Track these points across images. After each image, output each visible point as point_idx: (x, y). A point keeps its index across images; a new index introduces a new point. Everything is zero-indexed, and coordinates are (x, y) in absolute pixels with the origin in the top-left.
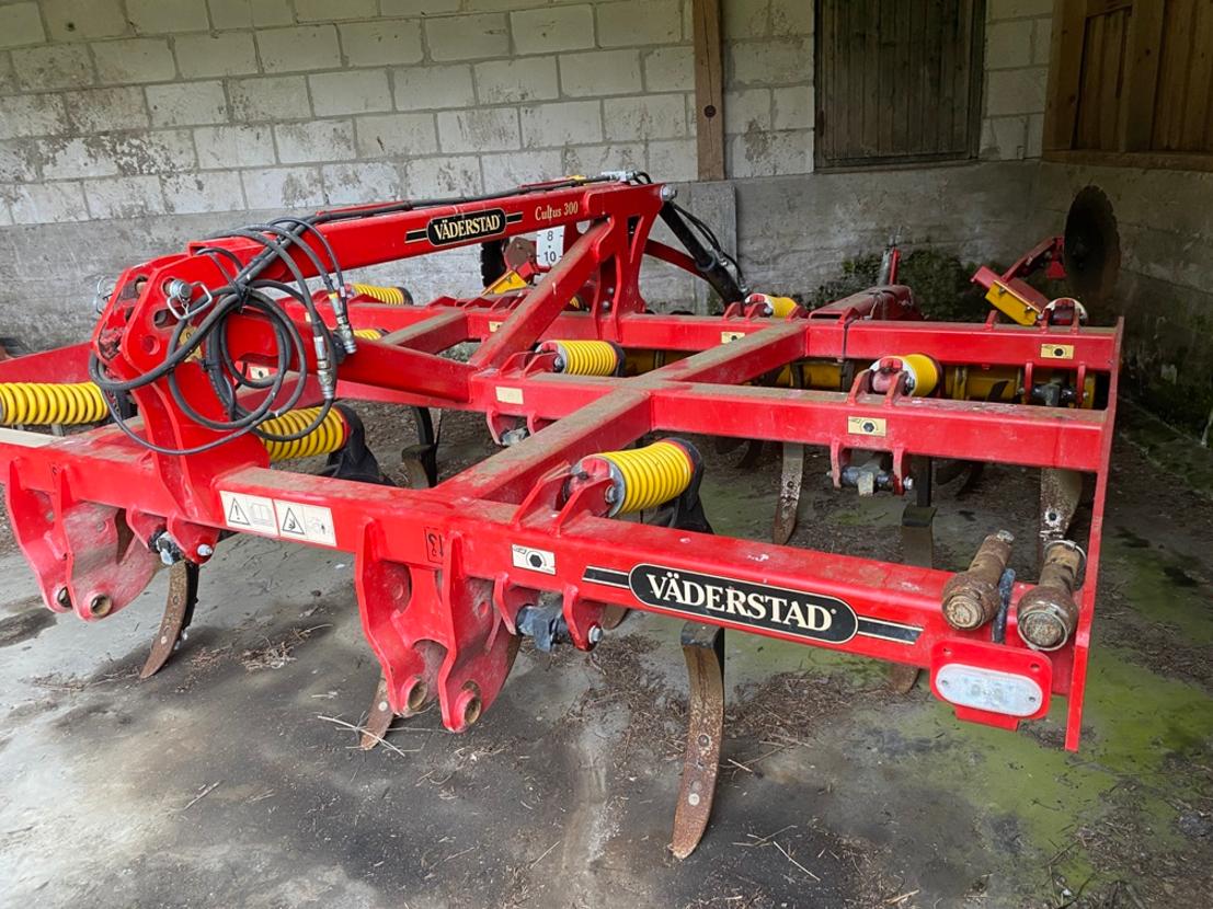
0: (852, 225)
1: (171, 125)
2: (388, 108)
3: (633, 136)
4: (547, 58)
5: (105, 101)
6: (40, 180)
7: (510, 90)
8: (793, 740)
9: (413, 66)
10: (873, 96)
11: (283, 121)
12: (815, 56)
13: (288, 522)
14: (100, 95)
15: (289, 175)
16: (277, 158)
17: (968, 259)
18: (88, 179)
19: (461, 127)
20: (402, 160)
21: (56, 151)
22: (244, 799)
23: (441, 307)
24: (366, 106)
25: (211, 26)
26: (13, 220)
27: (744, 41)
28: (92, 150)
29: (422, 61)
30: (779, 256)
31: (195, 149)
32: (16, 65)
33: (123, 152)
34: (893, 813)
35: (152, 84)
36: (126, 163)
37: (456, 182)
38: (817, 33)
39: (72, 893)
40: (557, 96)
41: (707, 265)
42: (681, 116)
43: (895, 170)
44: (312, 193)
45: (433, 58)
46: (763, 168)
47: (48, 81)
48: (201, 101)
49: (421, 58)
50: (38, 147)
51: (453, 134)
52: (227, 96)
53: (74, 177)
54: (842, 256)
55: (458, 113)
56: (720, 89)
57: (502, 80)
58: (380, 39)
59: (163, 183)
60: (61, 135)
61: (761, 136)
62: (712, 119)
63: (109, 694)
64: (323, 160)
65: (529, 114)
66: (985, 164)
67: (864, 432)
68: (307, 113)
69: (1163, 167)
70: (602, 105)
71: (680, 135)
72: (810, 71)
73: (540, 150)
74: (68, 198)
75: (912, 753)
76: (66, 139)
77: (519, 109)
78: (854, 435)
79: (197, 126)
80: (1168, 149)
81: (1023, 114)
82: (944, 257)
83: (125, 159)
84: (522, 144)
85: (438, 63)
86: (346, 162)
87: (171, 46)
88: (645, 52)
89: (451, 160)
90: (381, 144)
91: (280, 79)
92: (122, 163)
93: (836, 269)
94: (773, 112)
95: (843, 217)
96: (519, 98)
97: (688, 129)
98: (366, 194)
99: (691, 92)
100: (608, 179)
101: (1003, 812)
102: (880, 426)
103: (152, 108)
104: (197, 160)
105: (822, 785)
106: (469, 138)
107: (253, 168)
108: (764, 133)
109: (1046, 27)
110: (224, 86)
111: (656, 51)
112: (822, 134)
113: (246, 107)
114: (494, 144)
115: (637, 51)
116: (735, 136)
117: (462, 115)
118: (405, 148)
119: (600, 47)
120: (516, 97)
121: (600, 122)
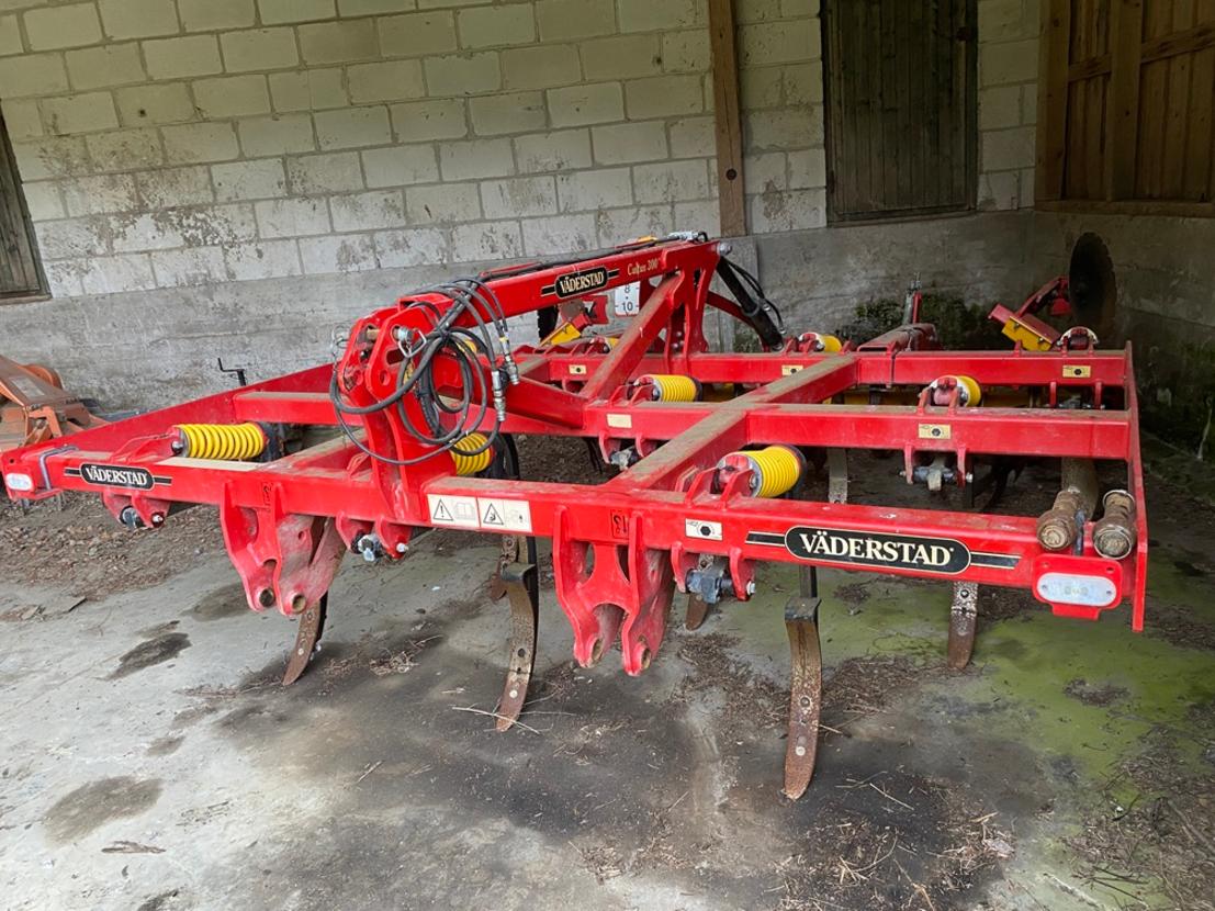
0: (864, 273)
1: (234, 199)
2: (435, 178)
3: (659, 198)
4: (580, 130)
5: (173, 179)
6: (111, 253)
7: (547, 160)
8: (872, 708)
9: (457, 140)
10: (879, 156)
11: (337, 193)
12: (825, 123)
13: (490, 515)
14: (168, 174)
15: (343, 242)
16: (332, 227)
17: (973, 301)
18: (157, 251)
19: (502, 194)
20: (448, 225)
21: (126, 226)
22: (407, 774)
23: (522, 355)
24: (415, 178)
25: (273, 110)
26: (84, 290)
27: (760, 110)
28: (160, 224)
29: (466, 136)
30: (797, 303)
31: (255, 221)
32: (90, 148)
33: (189, 226)
34: (967, 759)
35: (216, 163)
36: (192, 235)
37: (498, 244)
38: (826, 102)
39: (281, 848)
40: (590, 165)
41: (752, 311)
42: (704, 179)
43: (902, 222)
44: (364, 258)
45: (476, 132)
46: (780, 224)
47: (120, 162)
48: (262, 178)
49: (465, 133)
50: (109, 223)
51: (495, 201)
52: (286, 172)
53: (143, 249)
54: (855, 301)
55: (500, 182)
56: (739, 154)
57: (540, 150)
58: (427, 117)
59: (226, 252)
60: (130, 212)
61: (778, 195)
62: (734, 181)
63: (259, 699)
64: (376, 227)
65: (564, 180)
66: (983, 214)
67: (932, 436)
68: (360, 185)
69: (1147, 214)
70: (632, 172)
71: (703, 196)
72: (820, 136)
73: (575, 214)
74: (136, 268)
75: (975, 714)
76: (135, 215)
77: (555, 176)
78: (922, 439)
79: (258, 200)
80: (1151, 198)
81: (1014, 169)
82: (949, 300)
83: (190, 232)
84: (558, 209)
85: (480, 137)
86: (396, 229)
87: (235, 127)
88: (670, 122)
89: (493, 224)
90: (429, 212)
91: (335, 156)
92: (187, 235)
93: (849, 314)
94: (788, 173)
95: (855, 266)
96: (556, 167)
97: (710, 191)
98: (416, 258)
99: (713, 157)
100: (678, 238)
101: (1059, 754)
102: (946, 430)
103: (216, 185)
104: (257, 231)
105: (902, 740)
106: (510, 204)
107: (310, 237)
108: (780, 192)
109: (1032, 92)
110: (284, 163)
111: (680, 122)
112: (833, 192)
113: (303, 182)
114: (534, 210)
115: (663, 122)
116: (754, 195)
117: (504, 183)
118: (452, 216)
119: (629, 120)
120: (553, 166)
121: (630, 187)
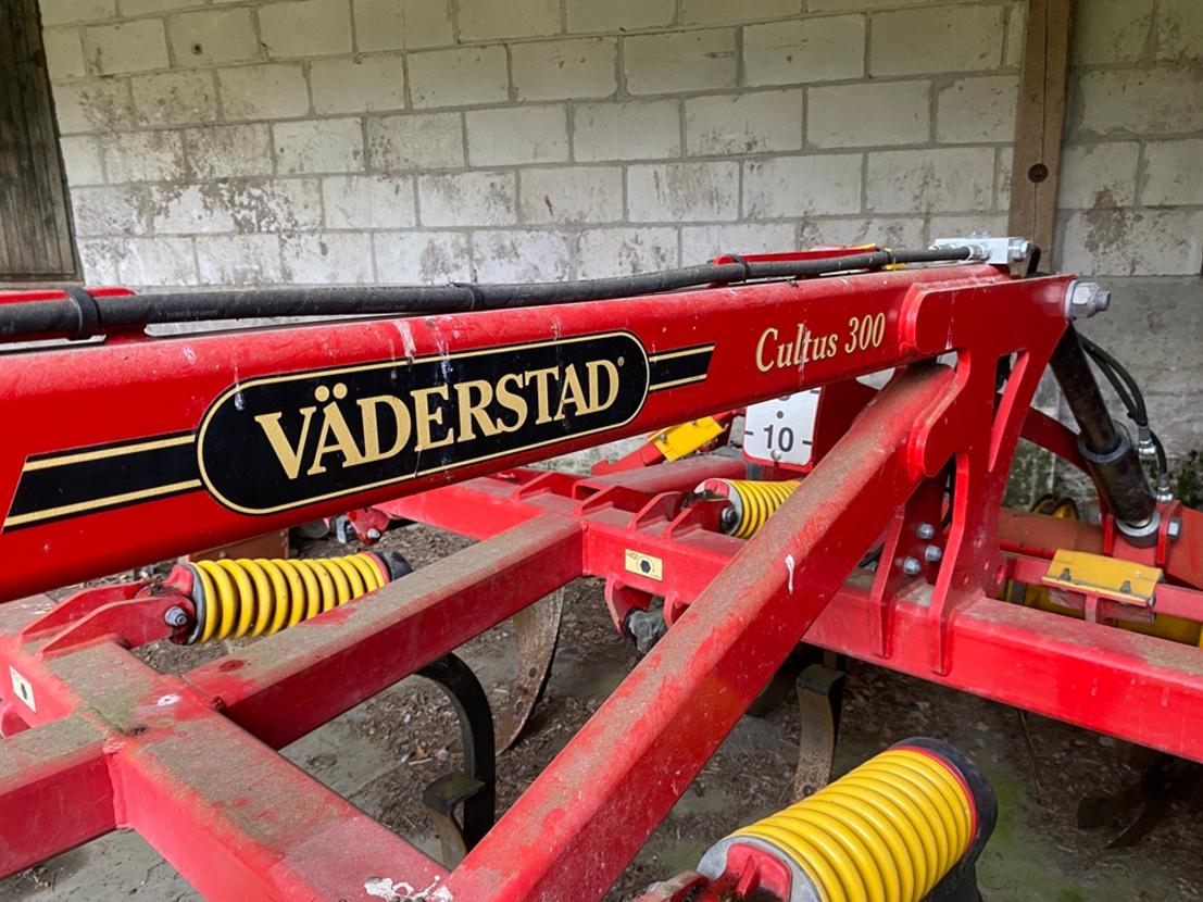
1: (298, 172)
2: (564, 158)
3: (906, 205)
4: (791, 91)
5: (228, 141)
6: (150, 234)
7: (732, 137)
9: (600, 101)
11: (429, 171)
14: (222, 133)
15: (431, 241)
16: (418, 220)
18: (202, 235)
19: (658, 186)
20: (575, 228)
21: (170, 199)
24: (535, 155)
25: (355, 47)
26: (118, 280)
27: (1104, 68)
28: (208, 200)
29: (615, 95)
31: (322, 202)
32: (134, 92)
33: (241, 204)
35: (279, 121)
36: (244, 218)
37: (644, 262)
40: (798, 147)
41: (1107, 452)
42: (988, 177)
44: (457, 267)
45: (630, 90)
46: (1115, 263)
47: (168, 115)
48: (332, 144)
49: (612, 92)
50: (151, 195)
51: (646, 197)
52: (365, 138)
53: (186, 232)
55: (657, 167)
56: (1059, 139)
57: (724, 121)
58: (561, 64)
59: (283, 243)
60: (176, 181)
61: (1116, 215)
62: (1040, 184)
64: (475, 224)
65: (755, 169)
68: (459, 160)
70: (865, 161)
71: (982, 208)
73: (765, 222)
74: (178, 256)
76: (181, 186)
77: (741, 163)
79: (327, 175)
83: (244, 212)
84: (740, 212)
85: (636, 98)
86: (504, 228)
87: (306, 74)
88: (939, 84)
89: (639, 231)
90: (550, 206)
91: (431, 117)
92: (239, 217)
94: (1141, 179)
96: (744, 147)
97: (995, 199)
98: (525, 272)
99: (1006, 144)
103: (278, 151)
104: (323, 216)
106: (668, 202)
107: (388, 231)
108: (1121, 210)
110: (363, 125)
111: (958, 83)
113: (386, 151)
114: (701, 212)
115: (927, 83)
116: (1071, 212)
117: (662, 169)
118: (581, 214)
119: (871, 77)
120: (739, 146)
121: (860, 186)
